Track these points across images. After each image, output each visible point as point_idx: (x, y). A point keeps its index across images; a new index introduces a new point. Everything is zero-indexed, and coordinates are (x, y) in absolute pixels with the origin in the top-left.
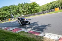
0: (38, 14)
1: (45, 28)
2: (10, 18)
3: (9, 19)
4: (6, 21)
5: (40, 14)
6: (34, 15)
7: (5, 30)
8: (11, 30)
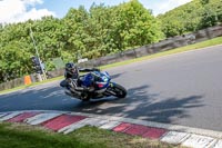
0: (149, 53)
1: (180, 112)
2: (29, 73)
3: (27, 77)
4: (13, 87)
5: (156, 50)
6: (133, 55)
7: (15, 126)
8: (42, 124)
